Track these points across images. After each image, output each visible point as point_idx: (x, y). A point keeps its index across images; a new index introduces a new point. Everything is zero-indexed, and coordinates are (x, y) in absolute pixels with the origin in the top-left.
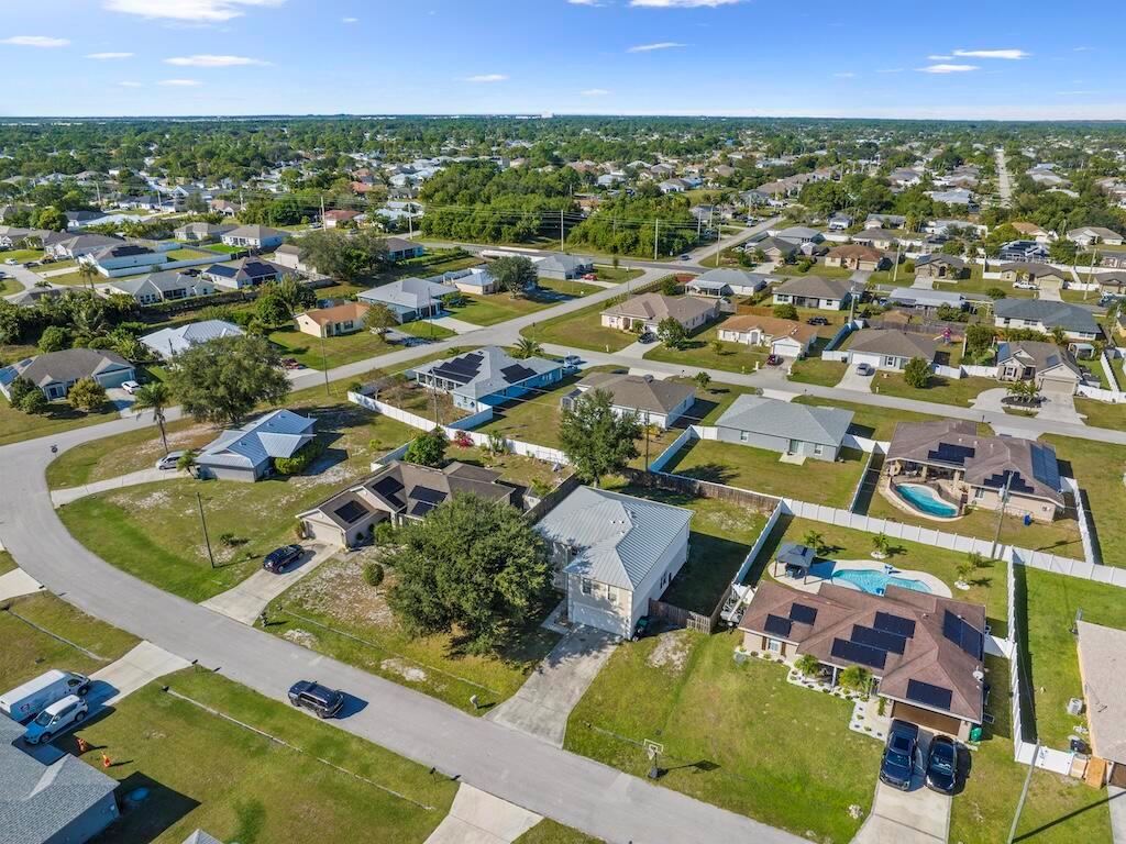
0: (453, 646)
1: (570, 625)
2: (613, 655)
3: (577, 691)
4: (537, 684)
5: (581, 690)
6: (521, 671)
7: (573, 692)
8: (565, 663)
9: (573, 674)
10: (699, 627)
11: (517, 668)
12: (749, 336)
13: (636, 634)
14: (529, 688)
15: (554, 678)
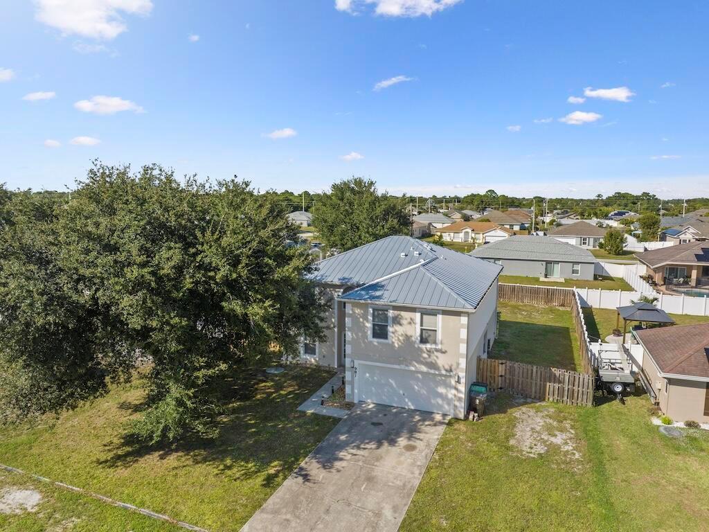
0: (123, 445)
1: (350, 406)
2: (443, 443)
3: (388, 513)
4: (293, 504)
5: (395, 509)
6: (259, 480)
7: (378, 514)
8: (349, 459)
9: (370, 479)
10: (571, 395)
11: (248, 475)
12: (462, 235)
13: (471, 407)
14: (276, 512)
15: (331, 489)
